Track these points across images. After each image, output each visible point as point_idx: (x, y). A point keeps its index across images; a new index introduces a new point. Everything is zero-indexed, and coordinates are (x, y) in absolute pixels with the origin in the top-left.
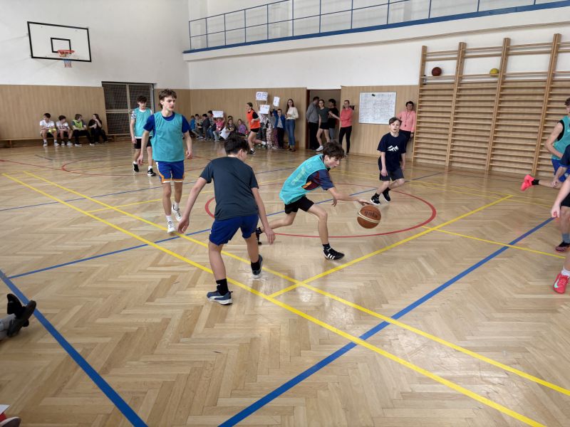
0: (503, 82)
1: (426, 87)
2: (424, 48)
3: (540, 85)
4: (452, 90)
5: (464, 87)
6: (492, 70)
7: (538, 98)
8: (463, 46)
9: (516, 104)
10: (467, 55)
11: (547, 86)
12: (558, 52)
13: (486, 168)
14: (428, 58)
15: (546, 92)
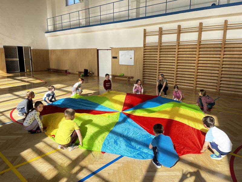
0: (179, 46)
1: (146, 48)
2: (145, 30)
3: (194, 46)
4: (157, 49)
5: (162, 47)
7: (194, 53)
8: (161, 29)
10: (163, 33)
11: (198, 47)
12: (201, 31)
14: (146, 34)
15: (197, 50)
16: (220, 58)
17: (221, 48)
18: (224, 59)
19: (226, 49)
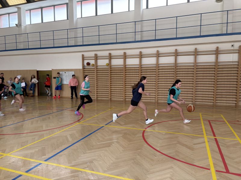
0: (111, 68)
1: (85, 70)
2: (83, 55)
3: (122, 69)
4: (94, 70)
5: (98, 69)
6: (107, 64)
7: (122, 73)
8: (96, 55)
9: (116, 76)
10: (98, 58)
11: (124, 69)
12: (126, 58)
13: (109, 99)
15: (124, 71)
17: (139, 70)
19: (142, 71)
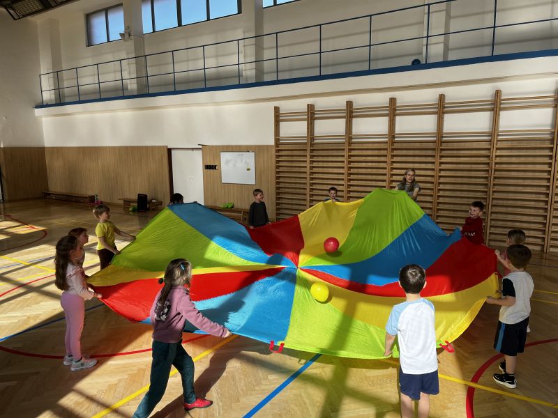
0: (350, 144)
1: (281, 147)
2: (277, 109)
3: (382, 146)
4: (305, 150)
5: (316, 147)
8: (311, 107)
10: (316, 116)
11: (388, 146)
12: (395, 115)
14: (281, 118)
15: (388, 153)
16: (433, 169)
17: (434, 149)
18: (442, 173)
19: (444, 153)
